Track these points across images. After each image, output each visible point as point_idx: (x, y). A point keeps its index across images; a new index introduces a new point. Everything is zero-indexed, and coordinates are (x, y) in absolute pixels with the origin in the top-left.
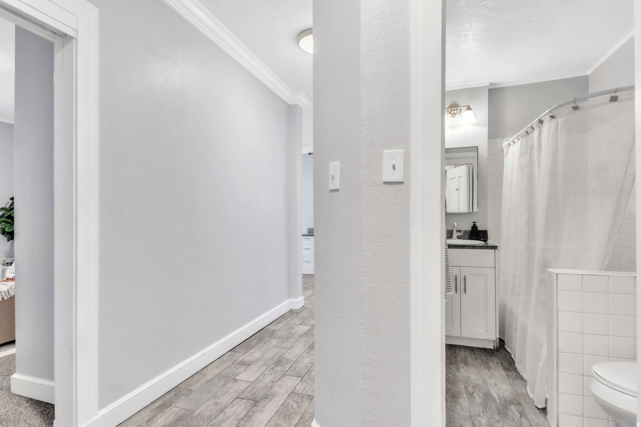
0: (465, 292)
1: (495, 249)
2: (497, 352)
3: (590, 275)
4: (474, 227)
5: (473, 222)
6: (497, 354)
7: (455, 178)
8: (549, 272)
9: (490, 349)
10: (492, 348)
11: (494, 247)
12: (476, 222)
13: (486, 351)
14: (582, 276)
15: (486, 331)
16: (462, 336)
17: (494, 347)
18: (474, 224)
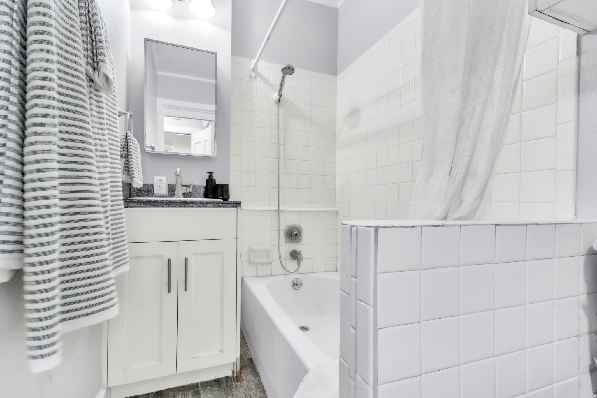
0: (186, 289)
1: (237, 207)
2: (237, 381)
3: (434, 226)
4: (210, 181)
5: (210, 173)
6: (236, 386)
7: (201, 142)
8: (350, 226)
9: (227, 378)
10: (230, 374)
11: (237, 205)
12: (212, 173)
13: (220, 387)
14: (420, 228)
15: (221, 351)
16: (177, 373)
17: (233, 371)
18: (210, 174)
